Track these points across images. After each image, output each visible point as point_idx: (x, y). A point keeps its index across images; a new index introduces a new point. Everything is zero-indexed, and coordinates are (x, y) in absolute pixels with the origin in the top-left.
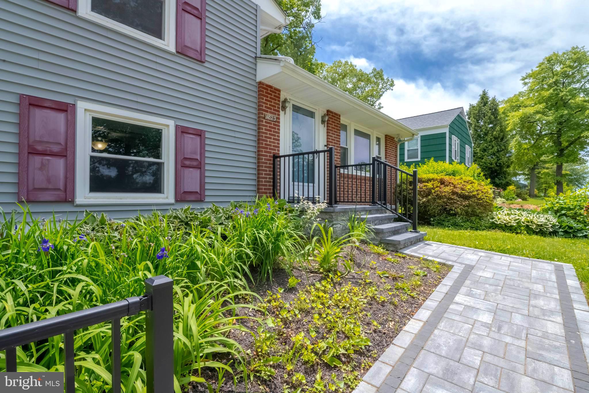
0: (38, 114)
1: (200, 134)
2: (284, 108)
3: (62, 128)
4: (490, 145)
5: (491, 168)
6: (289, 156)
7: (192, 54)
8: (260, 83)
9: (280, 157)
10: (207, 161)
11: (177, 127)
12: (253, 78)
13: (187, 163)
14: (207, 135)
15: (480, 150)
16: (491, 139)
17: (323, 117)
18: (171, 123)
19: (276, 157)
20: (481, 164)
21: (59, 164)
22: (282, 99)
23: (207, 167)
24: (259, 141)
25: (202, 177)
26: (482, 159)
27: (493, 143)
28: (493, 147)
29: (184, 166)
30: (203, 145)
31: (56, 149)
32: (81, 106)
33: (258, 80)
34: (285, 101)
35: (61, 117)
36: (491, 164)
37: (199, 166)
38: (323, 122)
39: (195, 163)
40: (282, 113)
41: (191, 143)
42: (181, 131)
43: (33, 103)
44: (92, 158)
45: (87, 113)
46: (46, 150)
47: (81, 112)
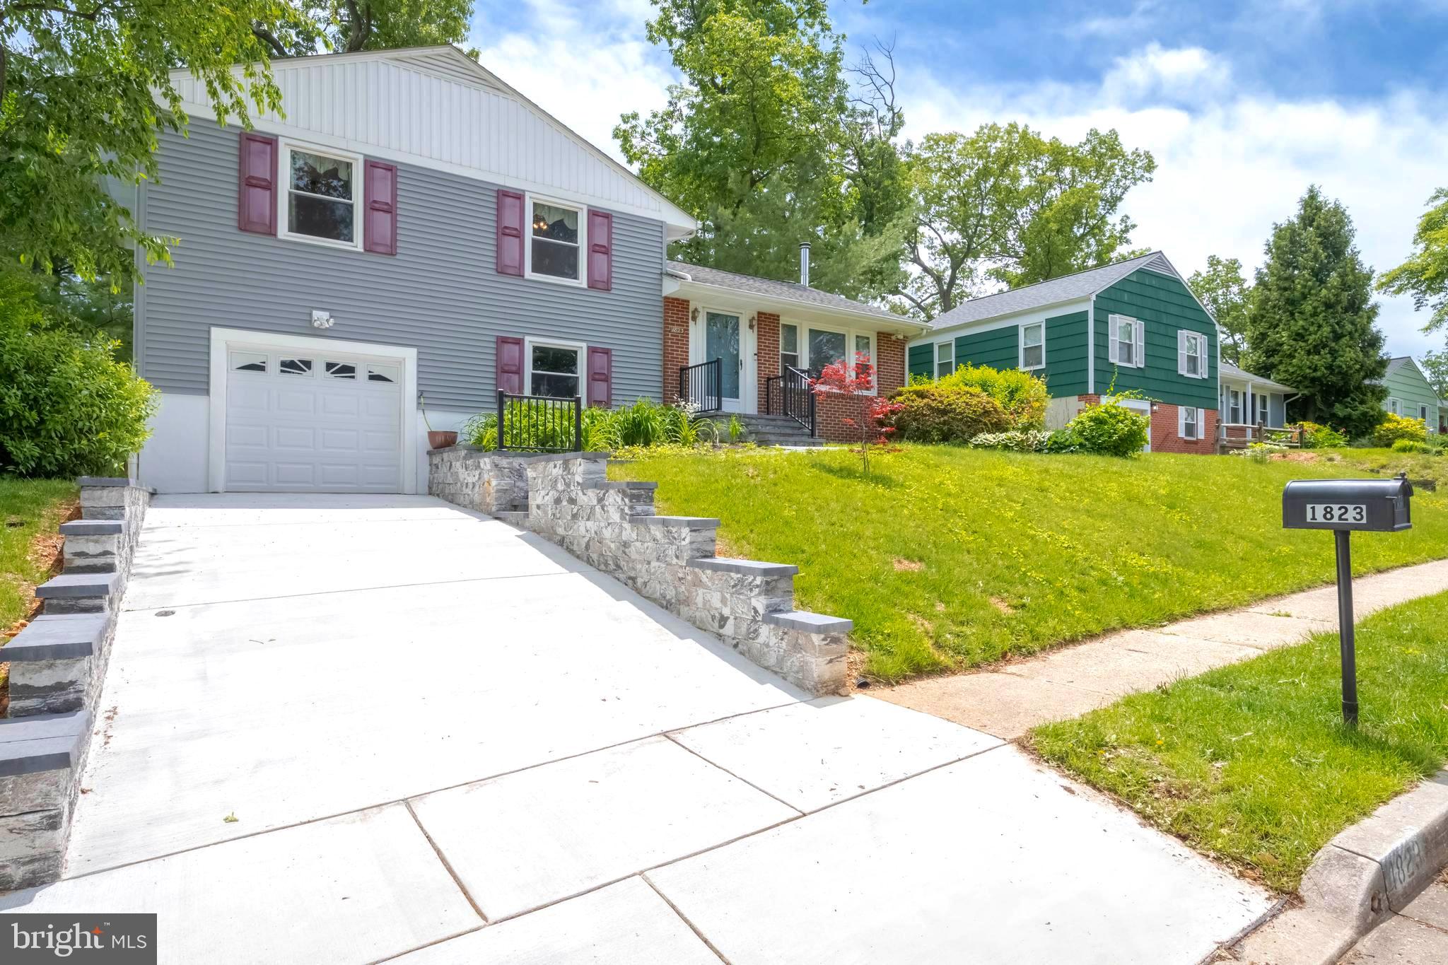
0: (507, 347)
1: (607, 352)
2: (694, 319)
3: (517, 354)
4: (1313, 324)
5: (1319, 379)
6: (701, 365)
7: (600, 286)
8: (666, 298)
9: (688, 368)
10: (613, 375)
11: (589, 348)
12: (659, 293)
13: (597, 377)
14: (613, 353)
15: (1289, 336)
16: (1315, 308)
17: (751, 321)
18: (584, 345)
19: (684, 370)
20: (1291, 370)
21: (515, 378)
22: (691, 308)
23: (613, 381)
24: (665, 355)
25: (609, 389)
26: (1294, 357)
27: (1320, 318)
28: (1320, 326)
29: (594, 380)
30: (609, 361)
31: (514, 369)
32: (527, 339)
33: (664, 295)
34: (696, 310)
35: (516, 348)
36: (1315, 370)
37: (606, 379)
38: (751, 327)
39: (603, 377)
40: (691, 323)
41: (600, 360)
42: (592, 351)
43: (502, 341)
44: (533, 374)
45: (530, 342)
46: (507, 369)
47: (526, 343)
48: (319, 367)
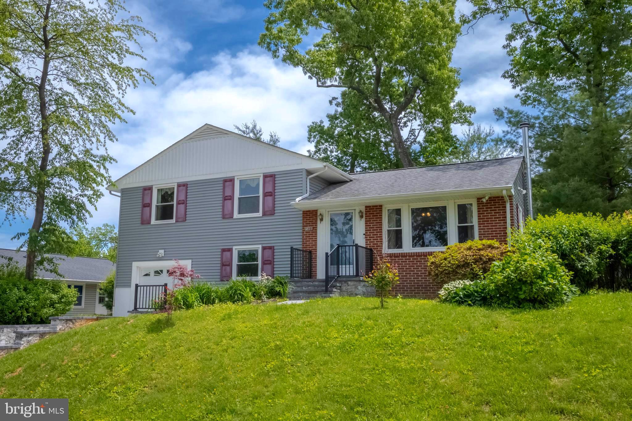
0: (225, 253)
1: (271, 248)
2: (321, 219)
3: (230, 256)
7: (268, 213)
8: (304, 211)
10: (275, 260)
13: (266, 262)
14: (275, 248)
17: (361, 213)
18: (261, 246)
21: (229, 268)
22: (318, 214)
23: (275, 263)
24: (303, 244)
25: (273, 268)
29: (265, 264)
30: (273, 253)
31: (228, 263)
32: (234, 248)
35: (229, 253)
37: (271, 262)
38: (361, 217)
39: (269, 262)
41: (268, 253)
42: (264, 248)
43: (224, 250)
44: (238, 265)
45: (236, 250)
46: (226, 264)
47: (234, 250)
48: (165, 272)
